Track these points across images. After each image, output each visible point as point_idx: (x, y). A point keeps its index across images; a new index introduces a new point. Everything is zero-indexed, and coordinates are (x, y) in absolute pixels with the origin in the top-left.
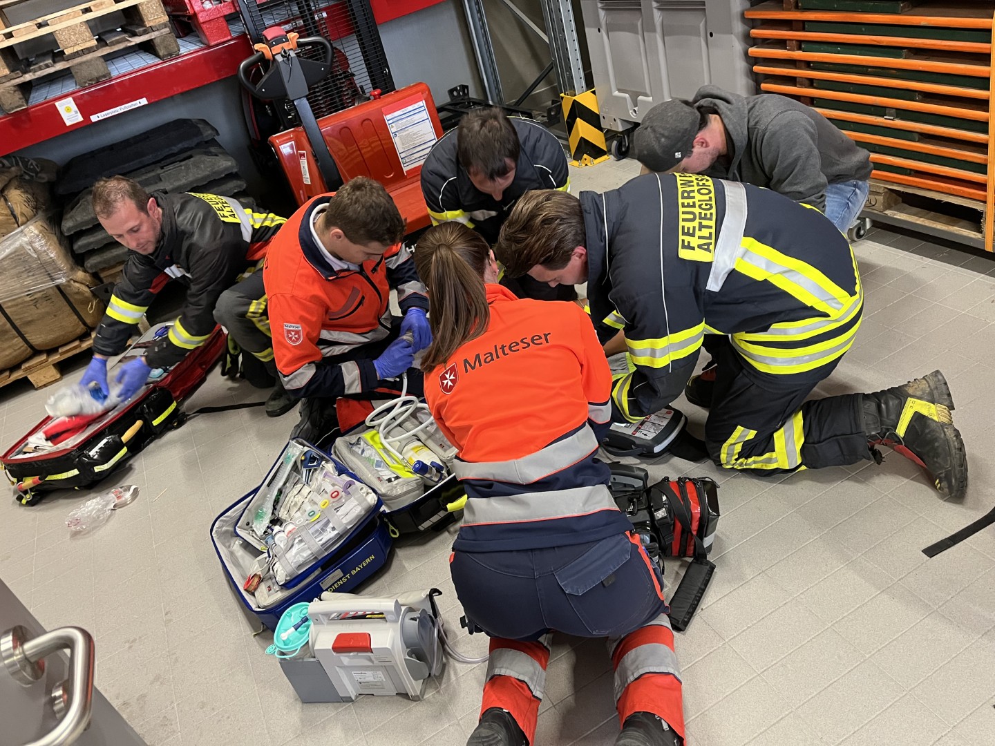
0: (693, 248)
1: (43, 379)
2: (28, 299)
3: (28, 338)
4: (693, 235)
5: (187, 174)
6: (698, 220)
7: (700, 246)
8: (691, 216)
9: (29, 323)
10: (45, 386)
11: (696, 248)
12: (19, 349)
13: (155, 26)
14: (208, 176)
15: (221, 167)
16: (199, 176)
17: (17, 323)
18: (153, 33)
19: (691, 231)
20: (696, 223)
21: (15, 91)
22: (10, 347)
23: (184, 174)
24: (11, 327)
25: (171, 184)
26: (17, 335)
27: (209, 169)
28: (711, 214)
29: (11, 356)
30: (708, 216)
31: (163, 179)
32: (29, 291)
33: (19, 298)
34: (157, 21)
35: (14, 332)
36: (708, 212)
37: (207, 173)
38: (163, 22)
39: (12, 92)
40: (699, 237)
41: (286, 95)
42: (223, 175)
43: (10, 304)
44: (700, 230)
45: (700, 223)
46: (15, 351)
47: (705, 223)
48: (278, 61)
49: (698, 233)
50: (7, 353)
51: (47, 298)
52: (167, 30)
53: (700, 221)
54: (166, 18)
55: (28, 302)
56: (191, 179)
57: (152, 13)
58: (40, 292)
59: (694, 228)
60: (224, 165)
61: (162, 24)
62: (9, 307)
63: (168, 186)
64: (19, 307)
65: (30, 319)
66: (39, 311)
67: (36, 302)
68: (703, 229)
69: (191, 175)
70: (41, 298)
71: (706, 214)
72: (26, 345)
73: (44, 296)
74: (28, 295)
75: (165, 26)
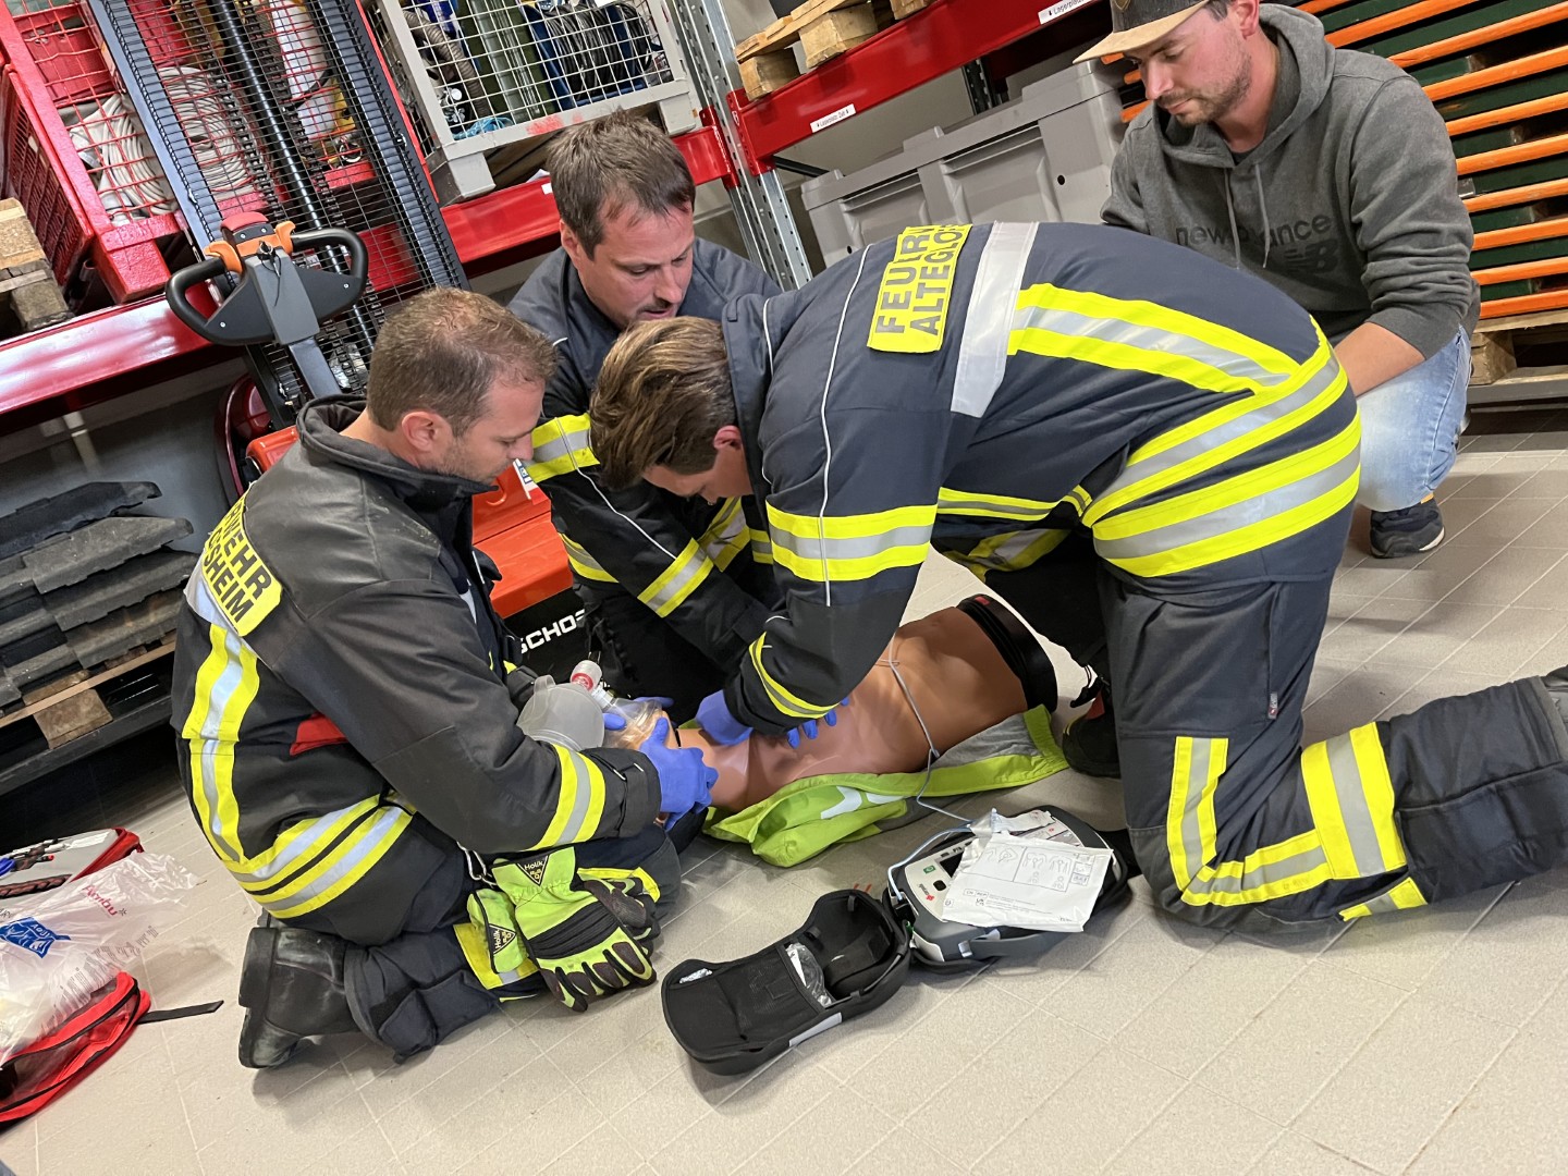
0: (901, 329)
4: (906, 305)
5: (81, 549)
6: (917, 280)
7: (914, 325)
8: (905, 275)
11: (907, 328)
13: (17, 268)
14: (126, 549)
15: (153, 530)
16: (107, 550)
18: (11, 281)
19: (902, 301)
20: (913, 287)
23: (75, 550)
25: (45, 571)
27: (127, 537)
28: (947, 268)
30: (940, 271)
31: (28, 564)
34: (21, 258)
36: (940, 266)
37: (123, 543)
38: (32, 260)
40: (916, 309)
41: (273, 337)
42: (159, 546)
44: (919, 296)
45: (921, 285)
47: (930, 283)
48: (252, 268)
49: (914, 302)
52: (42, 274)
53: (923, 281)
54: (41, 254)
56: (88, 557)
57: (13, 244)
59: (908, 294)
60: (160, 527)
61: (32, 263)
63: (37, 575)
68: (925, 295)
69: (88, 549)
71: (935, 269)
75: (37, 266)
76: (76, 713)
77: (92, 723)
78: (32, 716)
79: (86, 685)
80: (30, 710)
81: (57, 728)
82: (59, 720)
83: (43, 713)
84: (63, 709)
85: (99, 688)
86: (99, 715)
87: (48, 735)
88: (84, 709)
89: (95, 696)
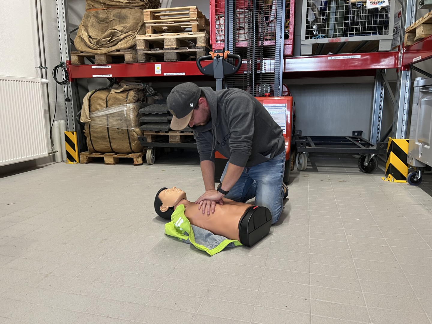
1: (108, 161)
2: (117, 130)
3: (111, 144)
9: (114, 139)
10: (108, 164)
12: (107, 147)
13: (199, 47)
17: (110, 137)
18: (197, 49)
21: (143, 55)
22: (105, 144)
24: (108, 137)
26: (109, 141)
29: (104, 148)
32: (118, 127)
33: (115, 128)
34: (200, 45)
35: (108, 140)
38: (203, 46)
39: (142, 55)
43: (111, 129)
46: (106, 147)
50: (103, 146)
51: (123, 133)
52: (203, 49)
55: (116, 131)
58: (121, 129)
62: (110, 130)
64: (113, 131)
65: (114, 137)
66: (118, 136)
67: (118, 132)
70: (121, 131)
72: (110, 147)
73: (122, 131)
74: (117, 129)
76: (175, 138)
77: (177, 142)
78: (168, 135)
79: (179, 134)
80: (169, 134)
81: (172, 140)
82: (172, 138)
83: (171, 136)
84: (174, 136)
85: (181, 136)
86: (179, 141)
87: (170, 140)
88: (177, 139)
89: (180, 136)
